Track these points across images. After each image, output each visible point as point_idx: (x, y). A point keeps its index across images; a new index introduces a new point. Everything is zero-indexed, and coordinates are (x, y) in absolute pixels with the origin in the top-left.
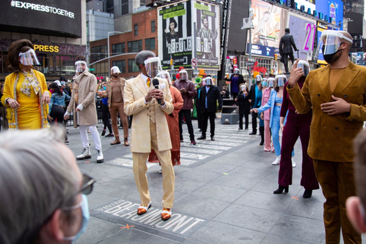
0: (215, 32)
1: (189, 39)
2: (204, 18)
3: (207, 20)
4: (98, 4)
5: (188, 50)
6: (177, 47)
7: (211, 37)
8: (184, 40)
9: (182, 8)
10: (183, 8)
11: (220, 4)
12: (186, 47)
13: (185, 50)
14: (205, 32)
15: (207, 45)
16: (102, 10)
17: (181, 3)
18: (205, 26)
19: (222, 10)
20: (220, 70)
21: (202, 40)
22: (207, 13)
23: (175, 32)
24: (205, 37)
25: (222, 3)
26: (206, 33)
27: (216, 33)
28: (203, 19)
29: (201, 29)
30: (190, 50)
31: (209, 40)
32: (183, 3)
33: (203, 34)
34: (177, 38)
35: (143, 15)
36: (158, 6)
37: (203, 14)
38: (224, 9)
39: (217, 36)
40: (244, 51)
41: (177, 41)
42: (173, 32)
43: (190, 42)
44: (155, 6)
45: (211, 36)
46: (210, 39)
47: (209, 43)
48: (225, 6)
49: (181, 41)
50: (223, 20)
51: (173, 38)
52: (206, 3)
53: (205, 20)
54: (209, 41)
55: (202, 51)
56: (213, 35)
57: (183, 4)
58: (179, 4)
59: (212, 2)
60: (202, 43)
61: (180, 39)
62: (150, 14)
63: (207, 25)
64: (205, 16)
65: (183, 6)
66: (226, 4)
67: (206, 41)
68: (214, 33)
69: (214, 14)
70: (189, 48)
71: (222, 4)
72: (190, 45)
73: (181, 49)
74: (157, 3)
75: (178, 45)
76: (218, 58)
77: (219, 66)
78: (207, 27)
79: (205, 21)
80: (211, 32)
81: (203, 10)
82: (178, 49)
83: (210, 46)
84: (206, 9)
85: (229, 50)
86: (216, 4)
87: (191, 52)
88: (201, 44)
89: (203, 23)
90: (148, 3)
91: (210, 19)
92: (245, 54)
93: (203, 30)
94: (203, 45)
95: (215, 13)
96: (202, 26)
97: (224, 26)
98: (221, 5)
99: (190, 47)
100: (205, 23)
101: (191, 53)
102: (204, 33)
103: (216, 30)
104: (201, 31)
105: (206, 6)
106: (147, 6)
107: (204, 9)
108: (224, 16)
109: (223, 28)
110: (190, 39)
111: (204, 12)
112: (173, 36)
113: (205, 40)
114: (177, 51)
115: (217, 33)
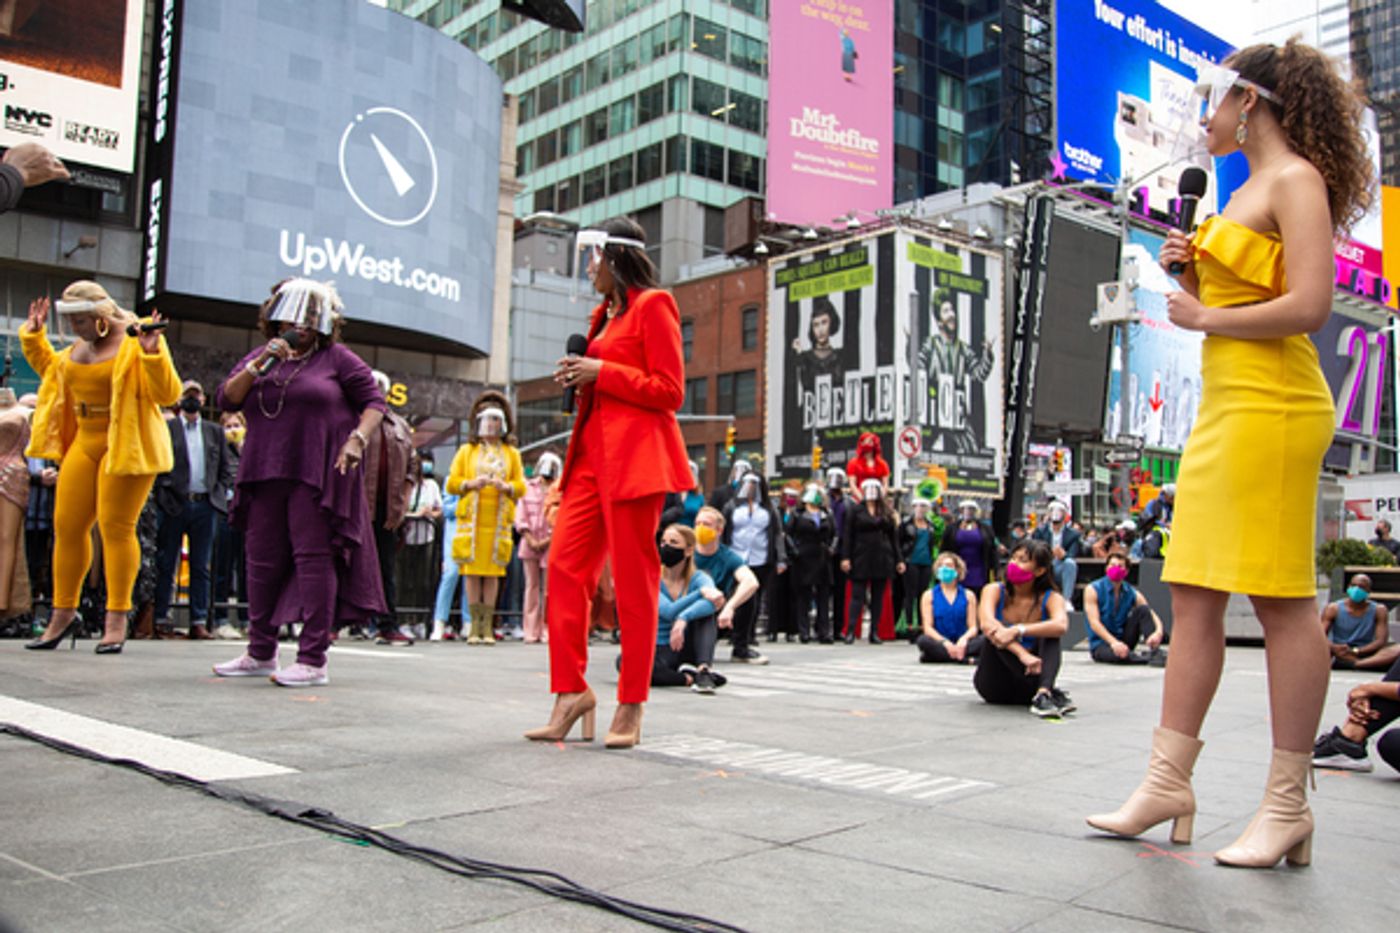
0: (985, 353)
1: (882, 377)
2: (943, 298)
3: (955, 308)
4: (551, 248)
5: (881, 416)
6: (837, 405)
7: (968, 369)
8: (865, 380)
9: (858, 261)
10: (865, 262)
11: (1003, 249)
12: (872, 405)
13: (866, 417)
14: (944, 351)
15: (949, 401)
16: (564, 271)
17: (859, 242)
18: (944, 328)
19: (1013, 271)
20: (1000, 495)
21: (933, 382)
22: (955, 282)
23: (830, 348)
24: (943, 370)
25: (1010, 242)
26: (949, 356)
27: (985, 357)
28: (938, 302)
29: (929, 341)
30: (889, 416)
31: (959, 382)
32: (864, 244)
33: (935, 358)
34: (838, 372)
35: (713, 287)
36: (770, 254)
37: (937, 283)
38: (1021, 266)
39: (990, 367)
40: (1097, 426)
41: (838, 382)
42: (823, 350)
43: (888, 385)
44: (761, 254)
45: (966, 366)
46: (963, 379)
47: (959, 393)
48: (1023, 256)
49: (853, 381)
50: (1017, 307)
51: (822, 372)
52: (951, 242)
53: (947, 305)
54: (959, 387)
55: (933, 422)
56: (974, 361)
57: (866, 249)
58: (848, 248)
59: (975, 242)
60: (933, 392)
61: (849, 375)
62: (741, 283)
63: (951, 326)
64: (947, 291)
65: (863, 252)
66: (1028, 249)
67: (947, 384)
68: (979, 355)
69: (979, 284)
70: (882, 410)
71: (1011, 248)
72: (888, 400)
73: (853, 413)
74: (769, 244)
75: (842, 399)
76: (993, 450)
77: (996, 480)
78: (953, 335)
79: (946, 310)
80: (968, 352)
81: (937, 271)
82: (841, 412)
83: (963, 404)
84: (952, 268)
85: (1036, 422)
86: (990, 248)
87: (891, 423)
88: (929, 397)
89: (938, 318)
90: (736, 246)
91: (964, 301)
92: (1101, 437)
93: (937, 342)
94: (936, 398)
95: (986, 283)
96: (934, 328)
97: (1019, 331)
98: (1010, 254)
99: (886, 407)
100: (945, 316)
101: (890, 429)
102: (939, 355)
103: (986, 345)
104: (928, 345)
105: (950, 256)
106: (731, 255)
107: (943, 266)
108: (1018, 293)
109: (1016, 337)
110: (888, 376)
111: (943, 277)
112: (823, 365)
113: (946, 379)
114: (839, 418)
115: (991, 357)
